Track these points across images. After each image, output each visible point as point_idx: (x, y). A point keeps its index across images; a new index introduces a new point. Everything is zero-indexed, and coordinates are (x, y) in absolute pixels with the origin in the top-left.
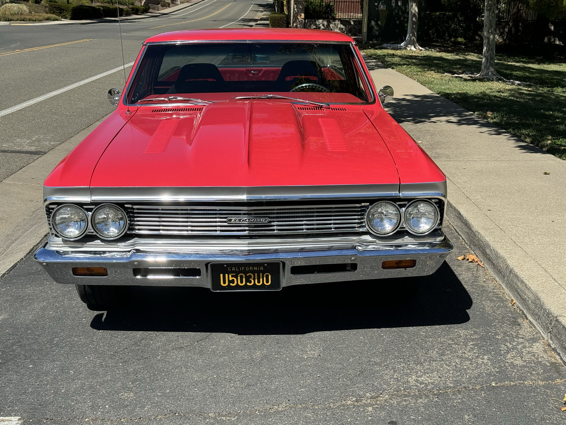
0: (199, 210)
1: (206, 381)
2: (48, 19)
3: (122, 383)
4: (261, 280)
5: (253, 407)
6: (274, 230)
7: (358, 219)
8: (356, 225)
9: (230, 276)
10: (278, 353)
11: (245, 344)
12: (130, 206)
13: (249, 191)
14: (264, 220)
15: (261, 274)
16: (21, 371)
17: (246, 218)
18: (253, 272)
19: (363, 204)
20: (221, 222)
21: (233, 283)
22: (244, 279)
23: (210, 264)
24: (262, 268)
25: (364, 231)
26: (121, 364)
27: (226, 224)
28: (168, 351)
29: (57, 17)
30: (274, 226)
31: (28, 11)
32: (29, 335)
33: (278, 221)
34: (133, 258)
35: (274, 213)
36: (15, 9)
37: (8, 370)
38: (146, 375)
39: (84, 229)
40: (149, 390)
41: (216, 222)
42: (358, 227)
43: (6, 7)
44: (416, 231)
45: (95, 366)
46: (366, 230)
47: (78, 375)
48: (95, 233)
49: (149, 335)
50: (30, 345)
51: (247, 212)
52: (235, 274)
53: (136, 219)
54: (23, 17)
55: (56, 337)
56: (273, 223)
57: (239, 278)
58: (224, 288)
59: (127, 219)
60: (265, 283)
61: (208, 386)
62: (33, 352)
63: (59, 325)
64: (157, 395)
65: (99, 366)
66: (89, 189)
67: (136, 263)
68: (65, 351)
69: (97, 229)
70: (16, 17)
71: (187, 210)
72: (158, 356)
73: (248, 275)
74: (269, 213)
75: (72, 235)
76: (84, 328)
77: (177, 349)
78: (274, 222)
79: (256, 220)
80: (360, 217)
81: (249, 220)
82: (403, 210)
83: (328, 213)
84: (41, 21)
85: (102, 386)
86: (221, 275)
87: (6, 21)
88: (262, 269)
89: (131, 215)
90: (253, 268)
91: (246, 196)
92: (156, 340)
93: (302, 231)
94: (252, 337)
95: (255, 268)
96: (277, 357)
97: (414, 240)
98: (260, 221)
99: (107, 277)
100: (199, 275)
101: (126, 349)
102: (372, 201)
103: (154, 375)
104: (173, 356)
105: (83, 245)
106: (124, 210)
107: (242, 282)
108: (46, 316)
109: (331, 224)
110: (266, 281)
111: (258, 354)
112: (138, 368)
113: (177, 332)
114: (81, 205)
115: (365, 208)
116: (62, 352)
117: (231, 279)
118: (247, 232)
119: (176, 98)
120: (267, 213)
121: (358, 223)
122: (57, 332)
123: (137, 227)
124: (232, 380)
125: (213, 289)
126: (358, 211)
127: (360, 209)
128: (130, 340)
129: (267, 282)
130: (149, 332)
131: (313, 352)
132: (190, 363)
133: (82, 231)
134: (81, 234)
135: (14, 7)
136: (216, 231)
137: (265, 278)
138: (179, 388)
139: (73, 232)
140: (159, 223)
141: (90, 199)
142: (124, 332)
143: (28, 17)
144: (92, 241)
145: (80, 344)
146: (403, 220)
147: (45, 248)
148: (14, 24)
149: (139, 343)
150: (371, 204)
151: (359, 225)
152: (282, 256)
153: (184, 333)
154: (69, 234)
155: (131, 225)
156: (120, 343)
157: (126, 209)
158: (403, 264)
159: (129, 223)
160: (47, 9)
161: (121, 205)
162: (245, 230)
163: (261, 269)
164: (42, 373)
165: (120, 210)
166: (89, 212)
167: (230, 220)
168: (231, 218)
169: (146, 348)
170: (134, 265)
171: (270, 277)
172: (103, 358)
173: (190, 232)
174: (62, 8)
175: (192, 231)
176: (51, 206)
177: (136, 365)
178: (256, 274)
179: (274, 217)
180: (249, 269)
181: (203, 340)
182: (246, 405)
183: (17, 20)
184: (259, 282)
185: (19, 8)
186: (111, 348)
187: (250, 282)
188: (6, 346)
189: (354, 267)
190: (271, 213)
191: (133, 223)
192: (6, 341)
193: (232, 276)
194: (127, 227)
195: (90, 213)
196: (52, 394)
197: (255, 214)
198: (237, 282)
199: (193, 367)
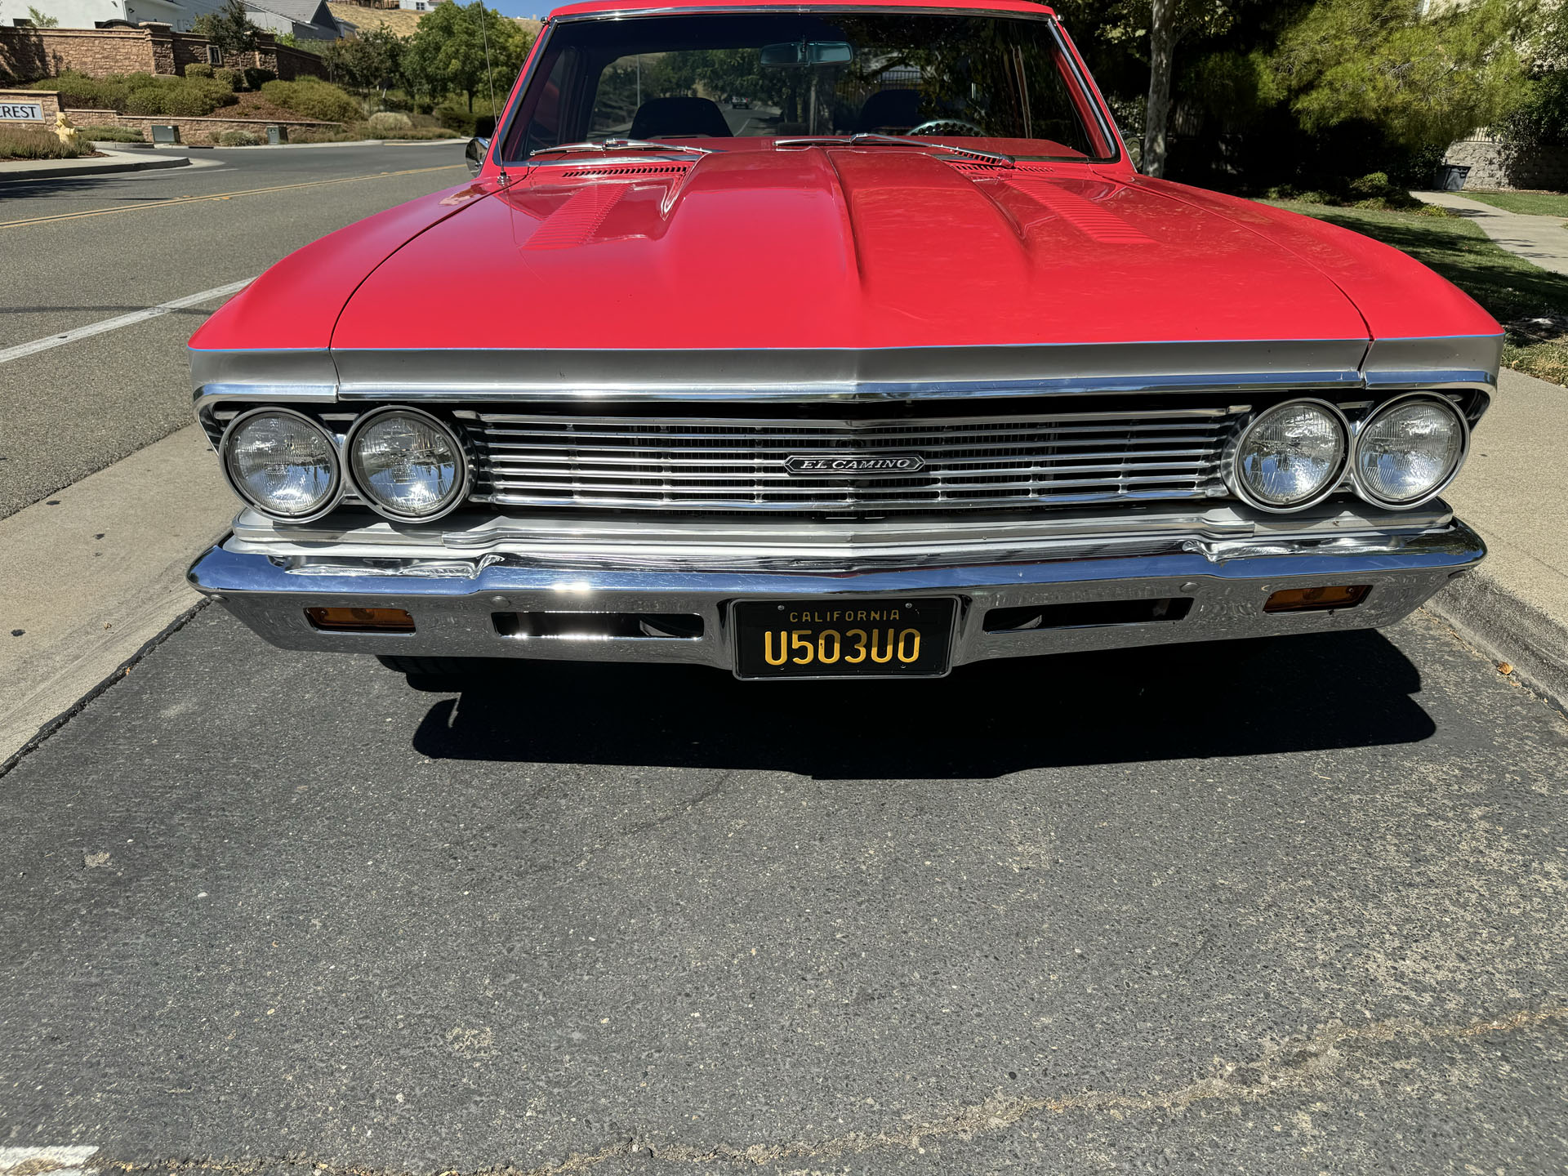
0: (695, 430)
1: (723, 975)
2: (441, 137)
3: (462, 978)
4: (890, 649)
5: (898, 1113)
6: (935, 495)
7: (1206, 458)
8: (1195, 478)
9: (795, 637)
10: (930, 849)
11: (828, 815)
12: (469, 415)
13: (867, 365)
14: (908, 462)
15: (891, 632)
16: (167, 915)
17: (850, 457)
18: (867, 626)
19: (1234, 409)
20: (766, 469)
21: (804, 656)
22: (837, 647)
23: (732, 604)
24: (895, 614)
25: (1219, 494)
26: (466, 893)
27: (784, 476)
28: (608, 840)
29: (454, 133)
30: (935, 481)
31: (410, 123)
32: (230, 773)
33: (950, 467)
34: (494, 581)
35: (937, 441)
36: (391, 120)
37: (131, 911)
38: (540, 943)
39: (329, 487)
40: (546, 1013)
41: (751, 469)
42: (1201, 484)
43: (377, 118)
44: (1386, 496)
45: (391, 900)
46: (1224, 492)
47: (333, 935)
48: (363, 502)
49: (559, 777)
50: (224, 810)
51: (852, 437)
52: (809, 632)
53: (494, 458)
54: (402, 133)
55: (300, 783)
56: (933, 474)
57: (822, 642)
58: (776, 670)
59: (466, 458)
60: (901, 656)
61: (735, 997)
62: (224, 838)
63: (319, 738)
64: (570, 1040)
65: (402, 897)
66: (327, 357)
67: (498, 598)
68: (315, 836)
69: (371, 489)
70: (392, 134)
71: (657, 430)
72: (580, 857)
73: (850, 634)
74: (922, 442)
75: (294, 507)
76: (384, 750)
77: (634, 833)
78: (936, 468)
79: (883, 464)
80: (1212, 451)
81: (859, 463)
82: (1358, 429)
83: (1113, 441)
84: (430, 139)
85: (399, 990)
86: (768, 635)
87: (377, 138)
88: (897, 617)
89: (477, 443)
90: (868, 615)
91: (856, 382)
92: (576, 797)
93: (1022, 497)
94: (844, 785)
95: (873, 614)
96: (930, 869)
97: (1368, 524)
98: (895, 466)
99: (413, 635)
100: (699, 632)
101: (490, 828)
102: (1263, 401)
103: (564, 943)
104: (623, 858)
105: (337, 538)
106: (451, 428)
107: (829, 654)
108: (292, 708)
109: (1116, 474)
110: (906, 652)
111: (872, 852)
112: (518, 911)
113: (637, 768)
114: (313, 409)
115: (1233, 423)
116: (305, 837)
117: (796, 644)
118: (849, 501)
119: (625, 143)
120: (915, 442)
121: (1202, 471)
122: (309, 762)
123: (501, 484)
124: (809, 971)
125: (741, 672)
126: (1211, 433)
127: (1217, 426)
128: (505, 794)
129: (908, 653)
130: (559, 766)
131: (1033, 850)
132: (675, 889)
133: (325, 495)
134: (321, 503)
135: (389, 117)
136: (751, 497)
137: (901, 645)
138: (640, 1006)
139: (296, 497)
140: (567, 472)
141: (335, 390)
142: (490, 763)
143: (410, 133)
144: (365, 525)
145: (360, 810)
146: (1351, 463)
147: (224, 548)
148: (388, 143)
149: (528, 807)
150: (1257, 410)
151: (1204, 478)
152: (963, 578)
153: (654, 768)
154: (284, 505)
155: (478, 476)
156: (474, 805)
157: (458, 425)
158: (1325, 597)
159: (471, 471)
160: (440, 122)
161: (441, 410)
162: (843, 496)
163: (892, 617)
164: (227, 926)
165: (438, 427)
166: (339, 435)
167: (798, 464)
168: (801, 458)
169: (547, 827)
170: (493, 603)
171: (917, 640)
172: (418, 867)
173: (666, 502)
174: (462, 119)
175: (674, 496)
176: (221, 416)
177: (510, 899)
178: (876, 632)
179: (936, 455)
180: (856, 616)
181: (708, 794)
182: (870, 1101)
183: (394, 137)
184: (882, 654)
185: (396, 119)
186: (446, 825)
187: (856, 654)
188: (157, 813)
189: (1178, 608)
190: (929, 442)
191: (486, 469)
192: (162, 794)
193: (801, 638)
194: (466, 484)
195: (343, 438)
196: (234, 1023)
197: (873, 443)
198: (815, 652)
199: (683, 909)
